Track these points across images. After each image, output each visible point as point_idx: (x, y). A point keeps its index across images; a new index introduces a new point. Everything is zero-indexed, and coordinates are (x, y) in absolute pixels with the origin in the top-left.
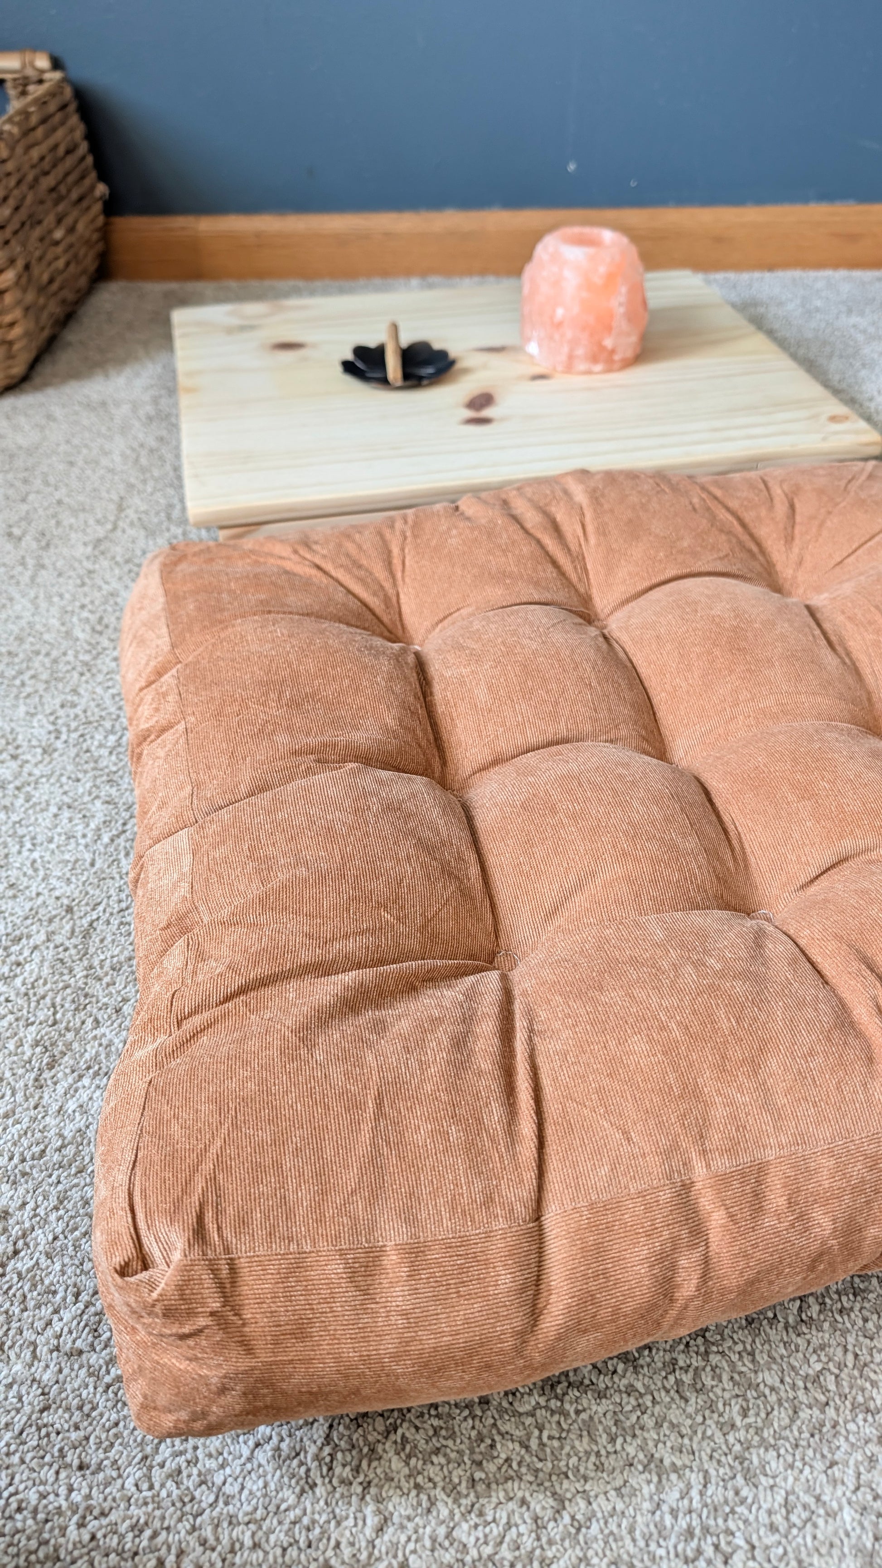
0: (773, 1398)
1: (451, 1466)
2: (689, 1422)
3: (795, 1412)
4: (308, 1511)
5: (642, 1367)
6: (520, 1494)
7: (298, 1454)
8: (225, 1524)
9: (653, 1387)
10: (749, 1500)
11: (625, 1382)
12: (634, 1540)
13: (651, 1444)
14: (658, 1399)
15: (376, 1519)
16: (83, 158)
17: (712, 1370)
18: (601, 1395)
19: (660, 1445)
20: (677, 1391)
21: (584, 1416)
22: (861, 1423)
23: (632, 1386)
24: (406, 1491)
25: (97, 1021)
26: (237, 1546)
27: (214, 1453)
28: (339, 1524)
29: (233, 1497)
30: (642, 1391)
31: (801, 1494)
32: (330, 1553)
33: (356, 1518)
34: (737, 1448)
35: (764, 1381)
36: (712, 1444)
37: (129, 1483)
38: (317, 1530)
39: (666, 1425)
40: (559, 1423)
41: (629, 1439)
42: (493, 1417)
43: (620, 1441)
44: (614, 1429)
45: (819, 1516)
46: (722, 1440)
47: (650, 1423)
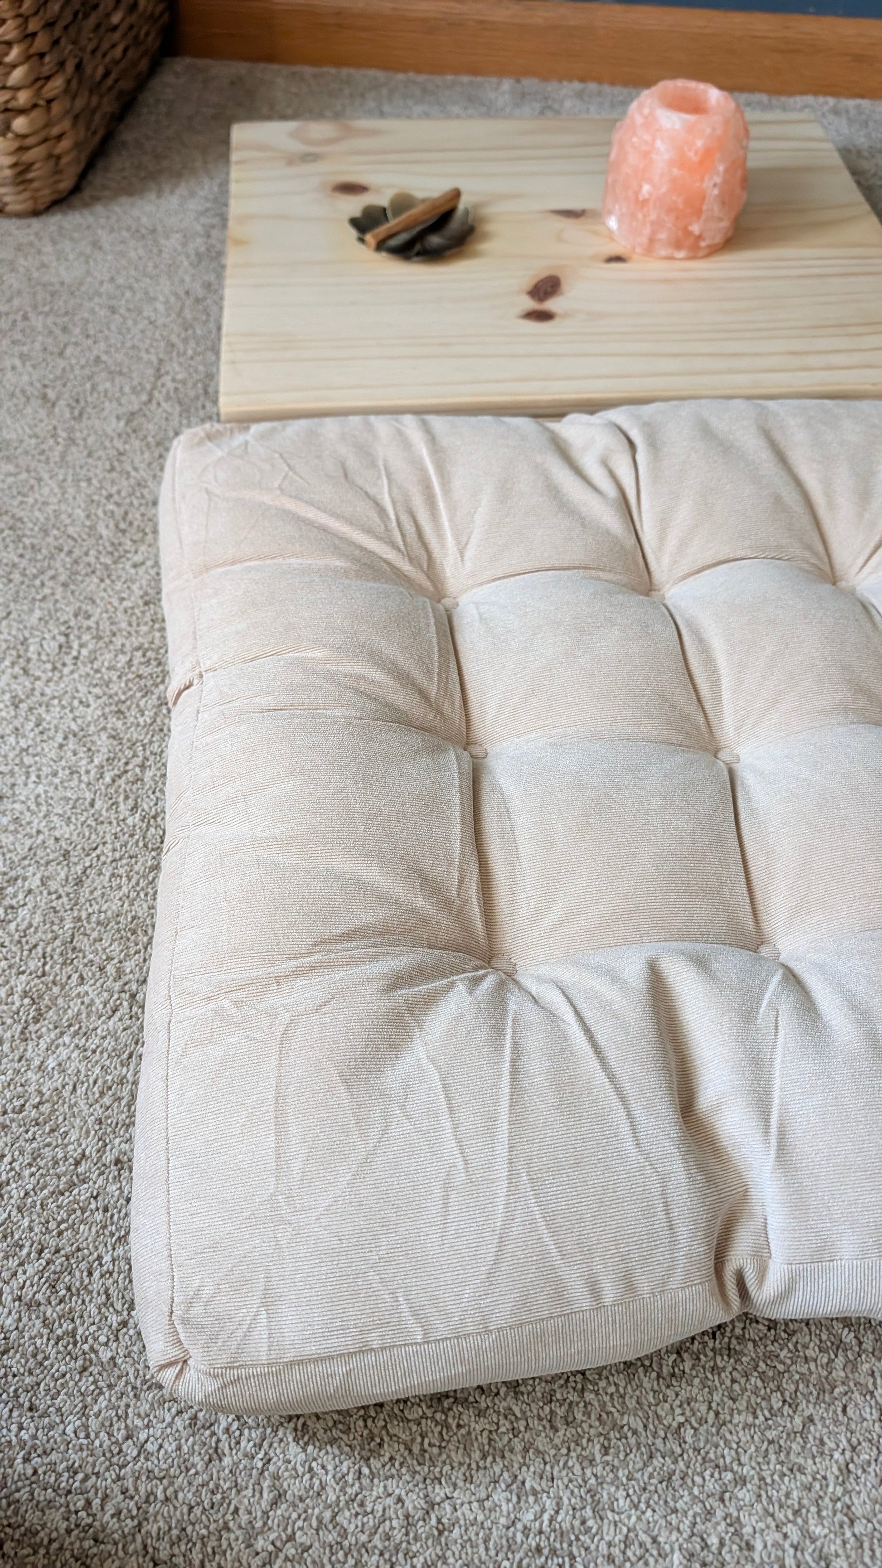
0: (632, 1441)
1: (343, 1457)
2: (552, 1452)
3: (651, 1457)
4: (215, 1477)
5: (522, 1394)
6: (397, 1492)
7: (212, 1425)
8: (144, 1478)
9: (529, 1413)
10: (594, 1531)
11: (504, 1404)
12: (487, 1549)
13: (516, 1466)
14: (531, 1425)
15: (271, 1495)
17: (585, 1406)
18: (480, 1414)
19: (524, 1469)
20: (550, 1421)
21: (463, 1431)
22: (707, 1478)
23: (510, 1409)
24: (300, 1473)
25: (81, 977)
26: (152, 1498)
27: (143, 1414)
28: (239, 1492)
29: (152, 1454)
30: (519, 1415)
31: (640, 1533)
32: (229, 1517)
33: (254, 1490)
34: (593, 1481)
35: (628, 1424)
36: (570, 1474)
37: (70, 1430)
38: (219, 1496)
39: (531, 1451)
40: (441, 1433)
41: (498, 1459)
42: (385, 1420)
43: (490, 1459)
44: (486, 1447)
45: (652, 1555)
46: (580, 1473)
47: (518, 1447)
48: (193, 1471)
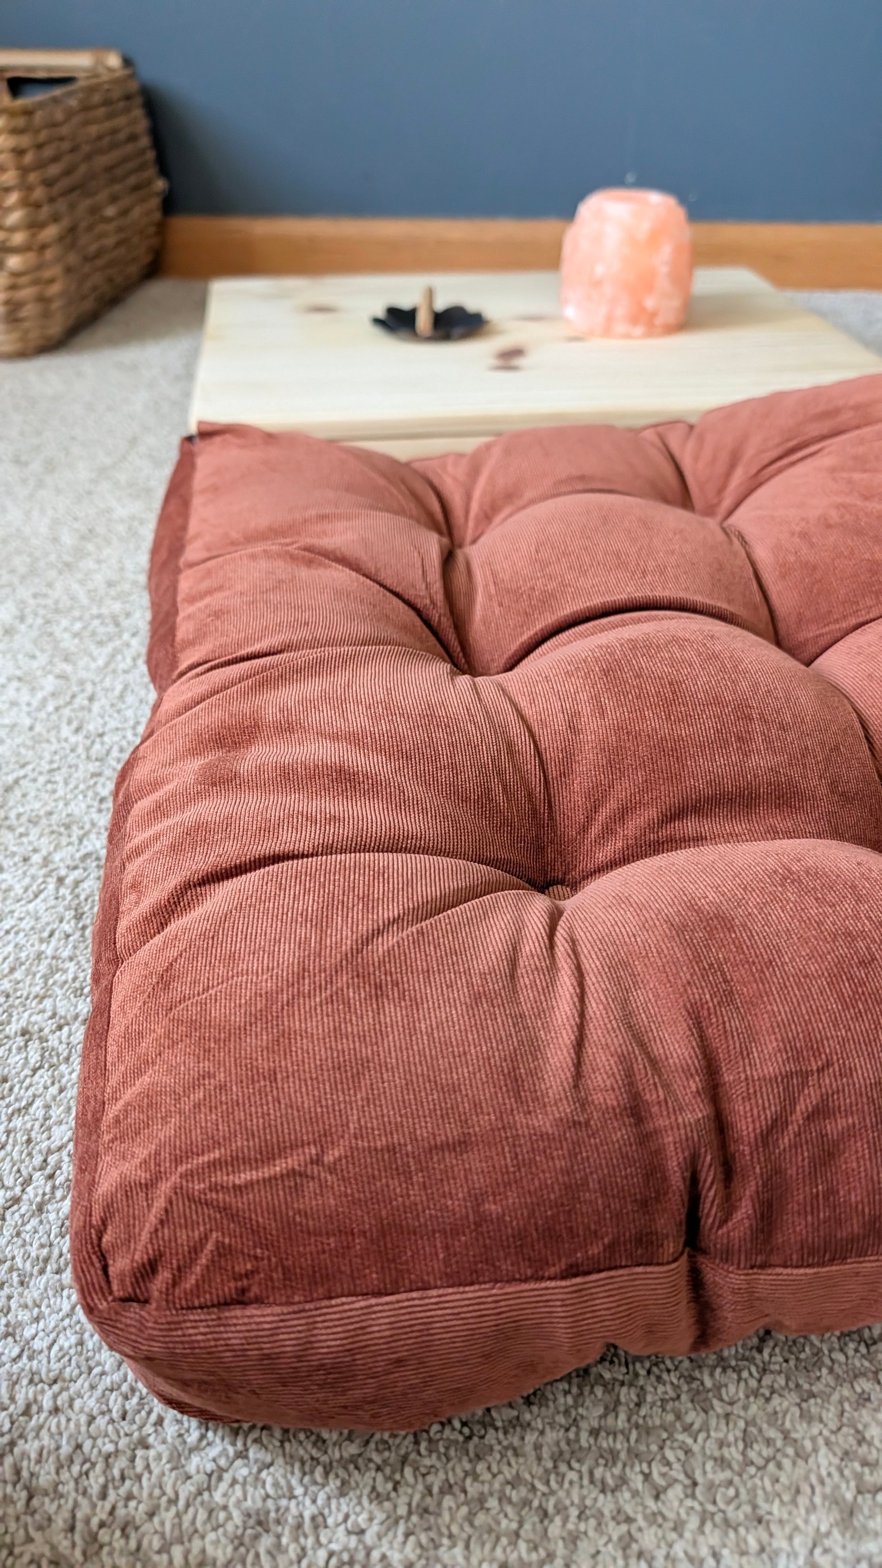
8: (25, 1382)
10: (696, 1426)
12: (539, 1459)
16: (142, 152)
22: (851, 1353)
26: (34, 1408)
27: (30, 1304)
29: (41, 1351)
31: (765, 1426)
32: (149, 1429)
38: (135, 1400)
45: (786, 1456)
48: (97, 1370)
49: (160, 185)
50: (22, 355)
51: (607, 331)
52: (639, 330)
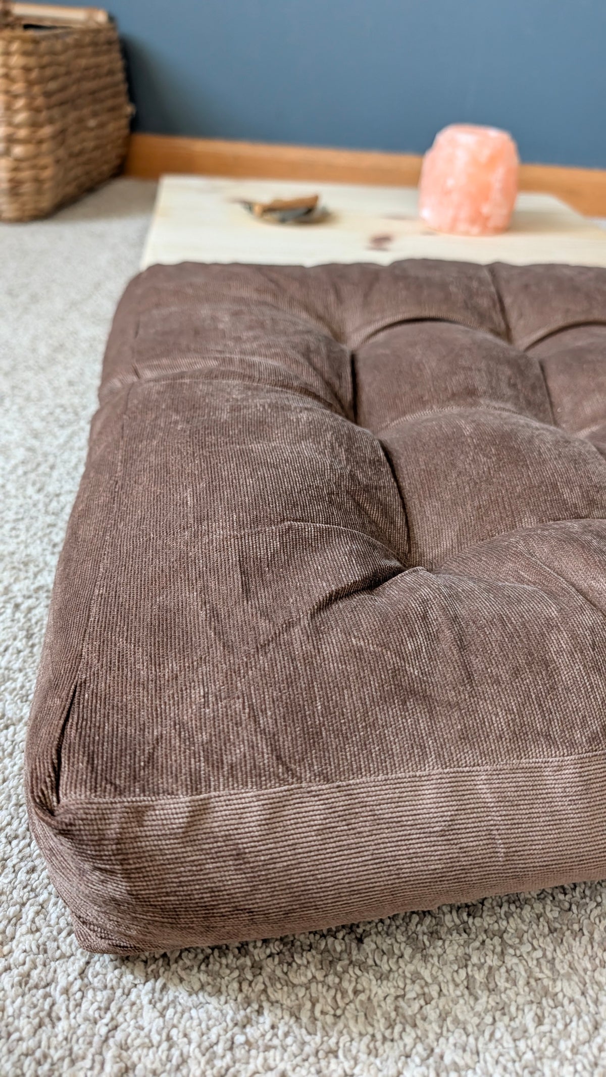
0: (571, 1008)
1: (211, 1023)
2: (476, 1020)
3: (596, 1028)
4: (44, 1044)
5: (432, 956)
6: (281, 1066)
7: (48, 985)
9: (441, 978)
11: (411, 967)
13: (432, 1036)
14: (445, 991)
15: (116, 1068)
16: (118, 84)
17: (507, 971)
18: (382, 977)
19: (442, 1040)
20: (467, 988)
21: (363, 997)
23: (419, 973)
24: (155, 1042)
28: (73, 1062)
30: (429, 980)
33: (93, 1061)
34: (529, 1056)
35: (562, 990)
36: (500, 1047)
38: (46, 1067)
39: (449, 1019)
40: (334, 998)
41: (408, 1029)
42: (264, 983)
43: (398, 1028)
44: (393, 1014)
46: (511, 1045)
47: (433, 1015)
48: (15, 1036)
49: (129, 109)
50: (20, 220)
51: (452, 228)
52: (476, 230)
